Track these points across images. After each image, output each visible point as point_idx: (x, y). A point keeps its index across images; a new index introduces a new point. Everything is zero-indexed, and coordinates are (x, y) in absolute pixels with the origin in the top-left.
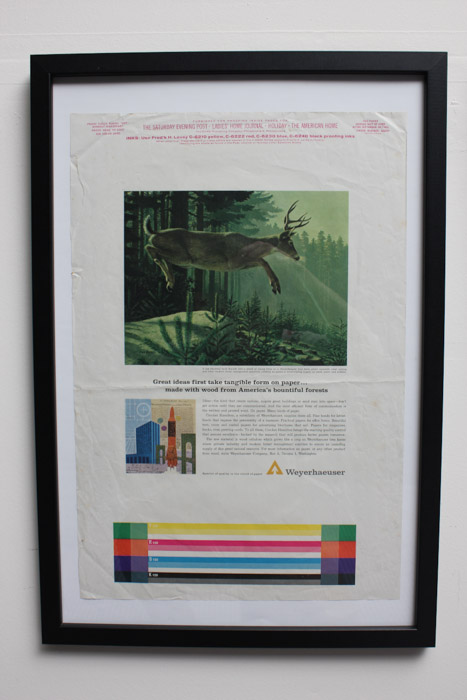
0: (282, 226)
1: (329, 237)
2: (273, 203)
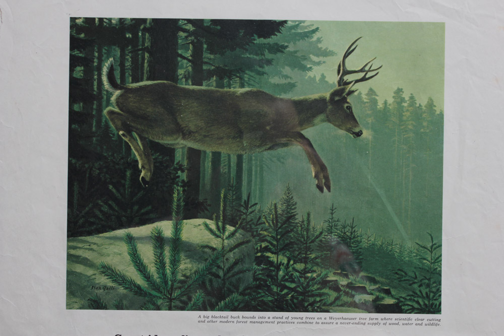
0: (333, 79)
1: (412, 98)
2: (319, 40)
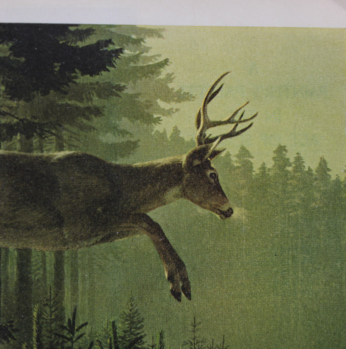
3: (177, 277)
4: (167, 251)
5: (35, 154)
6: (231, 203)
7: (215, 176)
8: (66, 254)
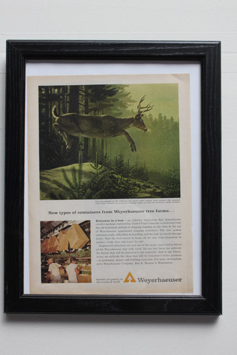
3: (133, 146)
4: (130, 139)
5: (97, 115)
6: (147, 128)
7: (142, 121)
8: (104, 140)
